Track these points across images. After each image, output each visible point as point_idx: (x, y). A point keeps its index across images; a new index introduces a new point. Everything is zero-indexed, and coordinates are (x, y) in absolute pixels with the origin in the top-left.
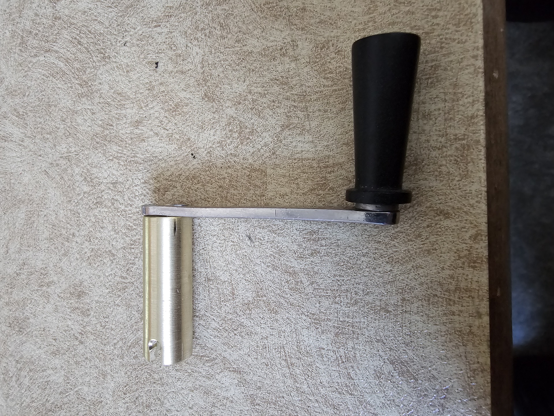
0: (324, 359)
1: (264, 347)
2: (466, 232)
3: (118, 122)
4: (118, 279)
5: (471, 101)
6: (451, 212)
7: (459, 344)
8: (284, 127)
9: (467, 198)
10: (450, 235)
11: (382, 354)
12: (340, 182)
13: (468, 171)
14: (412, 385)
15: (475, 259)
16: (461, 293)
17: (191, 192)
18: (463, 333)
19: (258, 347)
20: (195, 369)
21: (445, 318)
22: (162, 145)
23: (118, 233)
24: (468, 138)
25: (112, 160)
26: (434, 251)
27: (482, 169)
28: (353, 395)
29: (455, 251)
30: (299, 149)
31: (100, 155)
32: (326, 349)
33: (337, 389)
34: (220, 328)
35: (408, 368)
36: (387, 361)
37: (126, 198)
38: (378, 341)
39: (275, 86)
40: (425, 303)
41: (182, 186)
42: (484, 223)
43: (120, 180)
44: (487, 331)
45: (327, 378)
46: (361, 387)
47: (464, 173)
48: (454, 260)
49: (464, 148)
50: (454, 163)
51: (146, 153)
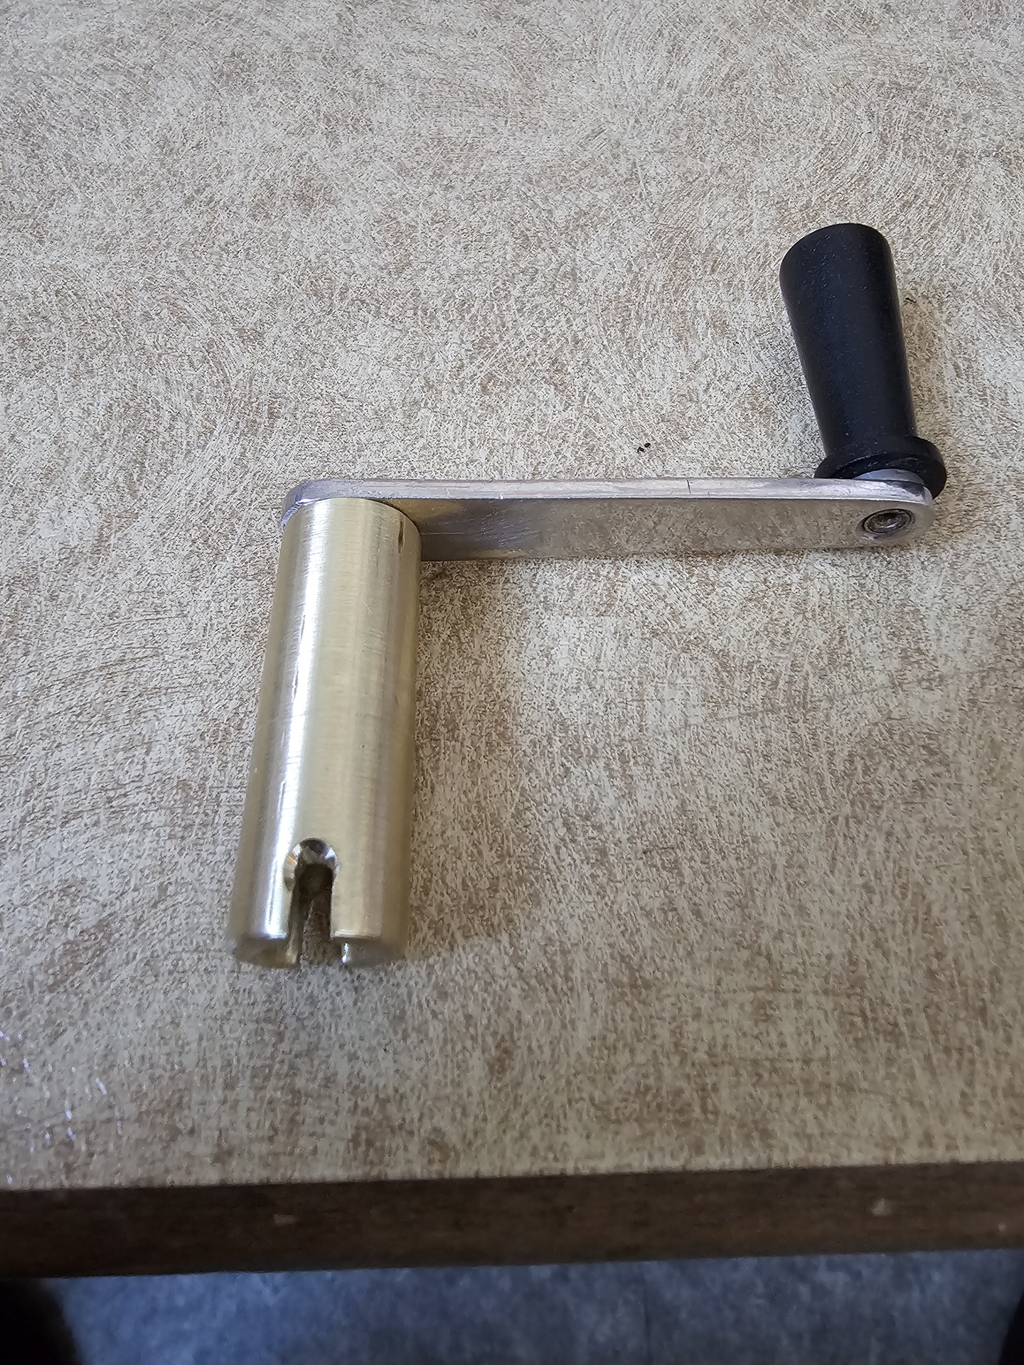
0: (121, 753)
1: (159, 609)
2: (454, 1119)
3: (721, 284)
4: (342, 280)
5: (808, 1131)
6: (508, 1077)
7: (146, 1102)
8: (722, 658)
9: (545, 1121)
10: (445, 1077)
11: (128, 899)
12: (584, 794)
13: (618, 1122)
14: (40, 977)
15: (378, 1144)
16: (284, 1107)
17: (555, 442)
18: (172, 1114)
19: (161, 593)
20: (111, 449)
21: (218, 1063)
22: (670, 379)
23: (453, 280)
24: (707, 1120)
25: (629, 271)
26: (400, 1033)
27: (625, 1161)
28: (22, 827)
29: (401, 1091)
30: (666, 693)
31: (642, 245)
32: (147, 759)
33: (40, 784)
34: (212, 508)
35: (87, 967)
36: (108, 911)
37: (539, 300)
38: (163, 889)
39: (826, 636)
40: (259, 1010)
41: (568, 421)
42: (475, 1168)
43: (582, 288)
44: (176, 1178)
45: (69, 760)
46: (41, 845)
47: (613, 1112)
48: (377, 1087)
49: (681, 1111)
50: (639, 1085)
51: (649, 343)
